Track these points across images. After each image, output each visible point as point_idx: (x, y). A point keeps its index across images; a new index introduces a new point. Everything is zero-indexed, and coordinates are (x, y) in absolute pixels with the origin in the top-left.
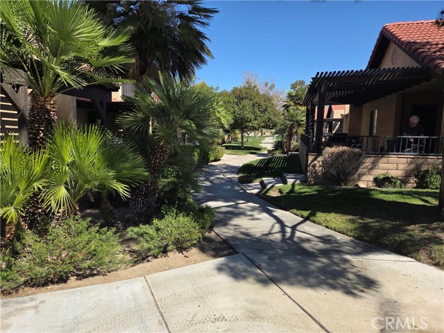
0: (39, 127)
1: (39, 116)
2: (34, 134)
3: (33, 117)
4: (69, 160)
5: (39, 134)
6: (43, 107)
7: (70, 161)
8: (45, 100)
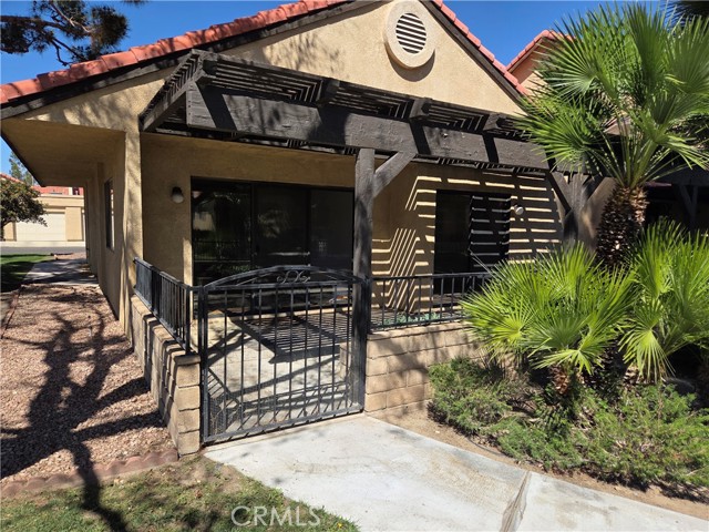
0: (615, 234)
1: (618, 217)
2: (606, 245)
3: (609, 219)
4: (663, 289)
5: (614, 244)
6: (626, 204)
7: (665, 291)
8: (631, 193)
